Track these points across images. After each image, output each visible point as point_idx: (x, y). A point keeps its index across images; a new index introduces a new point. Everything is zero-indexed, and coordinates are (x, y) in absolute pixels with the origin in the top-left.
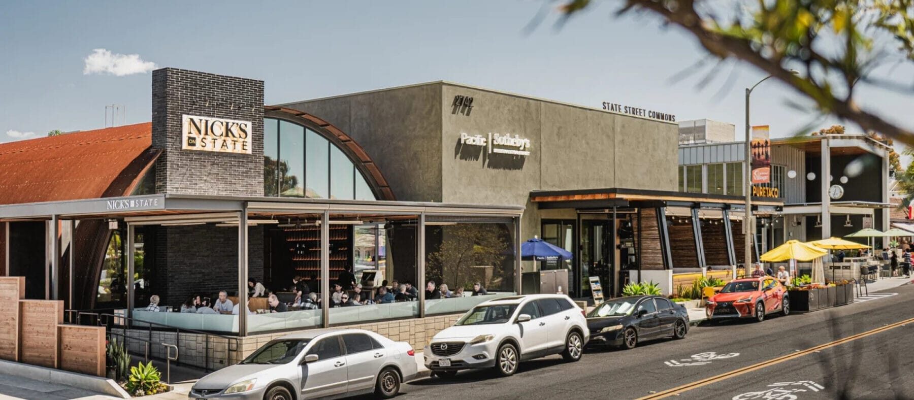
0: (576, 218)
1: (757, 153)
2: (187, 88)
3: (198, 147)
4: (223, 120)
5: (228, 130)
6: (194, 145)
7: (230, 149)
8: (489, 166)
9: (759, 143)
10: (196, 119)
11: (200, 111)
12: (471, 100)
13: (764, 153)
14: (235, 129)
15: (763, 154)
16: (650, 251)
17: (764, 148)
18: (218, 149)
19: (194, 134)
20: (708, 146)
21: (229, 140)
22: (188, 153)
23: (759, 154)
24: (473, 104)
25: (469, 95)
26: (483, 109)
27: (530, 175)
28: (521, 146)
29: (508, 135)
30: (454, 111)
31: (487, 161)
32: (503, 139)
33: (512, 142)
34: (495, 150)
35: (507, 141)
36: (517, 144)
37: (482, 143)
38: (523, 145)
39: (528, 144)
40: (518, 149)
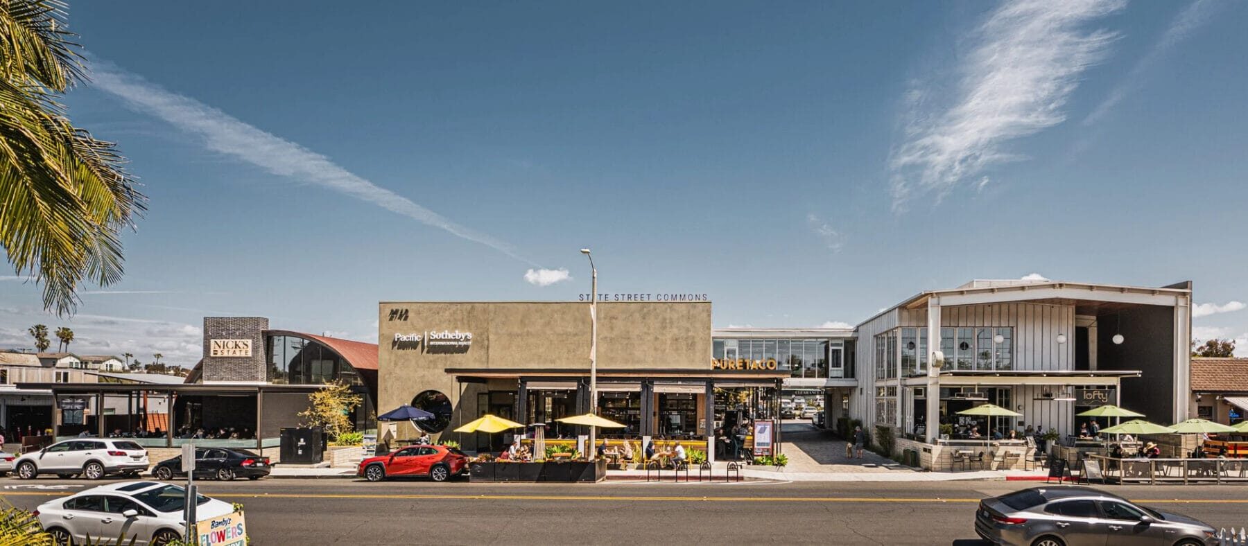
2: (214, 326)
3: (219, 354)
4: (234, 340)
5: (236, 345)
6: (216, 354)
7: (238, 354)
10: (218, 341)
11: (221, 337)
14: (241, 345)
18: (231, 354)
19: (217, 348)
21: (238, 349)
22: (213, 358)
24: (409, 313)
25: (405, 307)
26: (421, 315)
27: (475, 358)
28: (461, 338)
29: (446, 331)
30: (391, 319)
31: (426, 349)
32: (440, 334)
33: (451, 336)
34: (432, 343)
35: (444, 336)
36: (457, 338)
37: (419, 338)
38: (463, 337)
39: (470, 335)
40: (458, 340)
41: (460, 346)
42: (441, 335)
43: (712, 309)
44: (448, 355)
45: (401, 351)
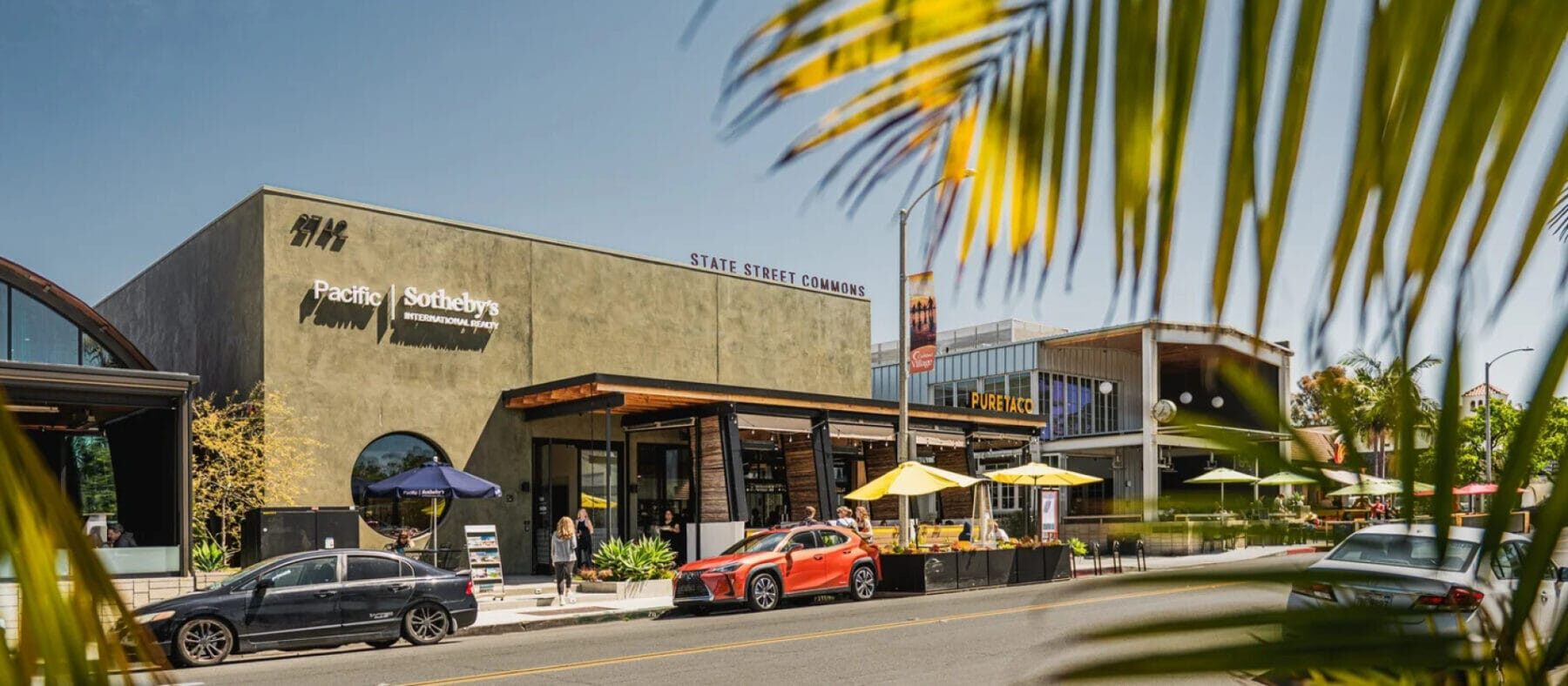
0: (623, 439)
1: (917, 321)
8: (394, 339)
9: (919, 304)
12: (342, 226)
13: (928, 320)
15: (925, 322)
16: (712, 489)
17: (927, 312)
20: (983, 350)
23: (920, 322)
24: (347, 232)
25: (337, 216)
26: (377, 242)
27: (504, 362)
28: (477, 312)
29: (442, 291)
30: (297, 242)
31: (390, 331)
32: (428, 297)
33: (452, 305)
34: (408, 316)
35: (438, 302)
36: (466, 310)
37: (376, 300)
38: (481, 310)
39: (495, 310)
40: (471, 316)
41: (470, 329)
42: (431, 300)
43: (872, 312)
44: (444, 351)
45: (323, 330)
